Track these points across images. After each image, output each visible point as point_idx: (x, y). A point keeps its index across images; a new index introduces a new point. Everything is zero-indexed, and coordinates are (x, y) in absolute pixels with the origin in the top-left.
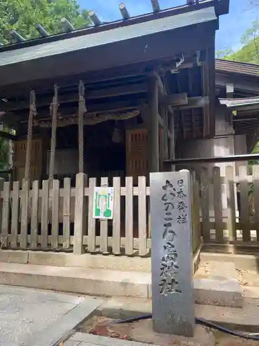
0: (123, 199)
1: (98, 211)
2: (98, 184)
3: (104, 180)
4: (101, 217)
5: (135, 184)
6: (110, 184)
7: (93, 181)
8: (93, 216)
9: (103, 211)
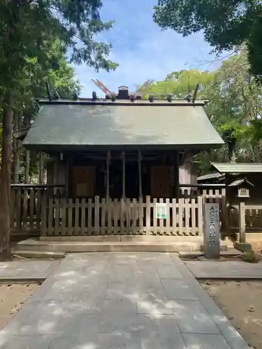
0: (171, 209)
1: (158, 215)
2: (158, 202)
3: (161, 200)
4: (160, 217)
5: (177, 202)
6: (165, 202)
7: (155, 200)
8: (156, 217)
9: (161, 214)
